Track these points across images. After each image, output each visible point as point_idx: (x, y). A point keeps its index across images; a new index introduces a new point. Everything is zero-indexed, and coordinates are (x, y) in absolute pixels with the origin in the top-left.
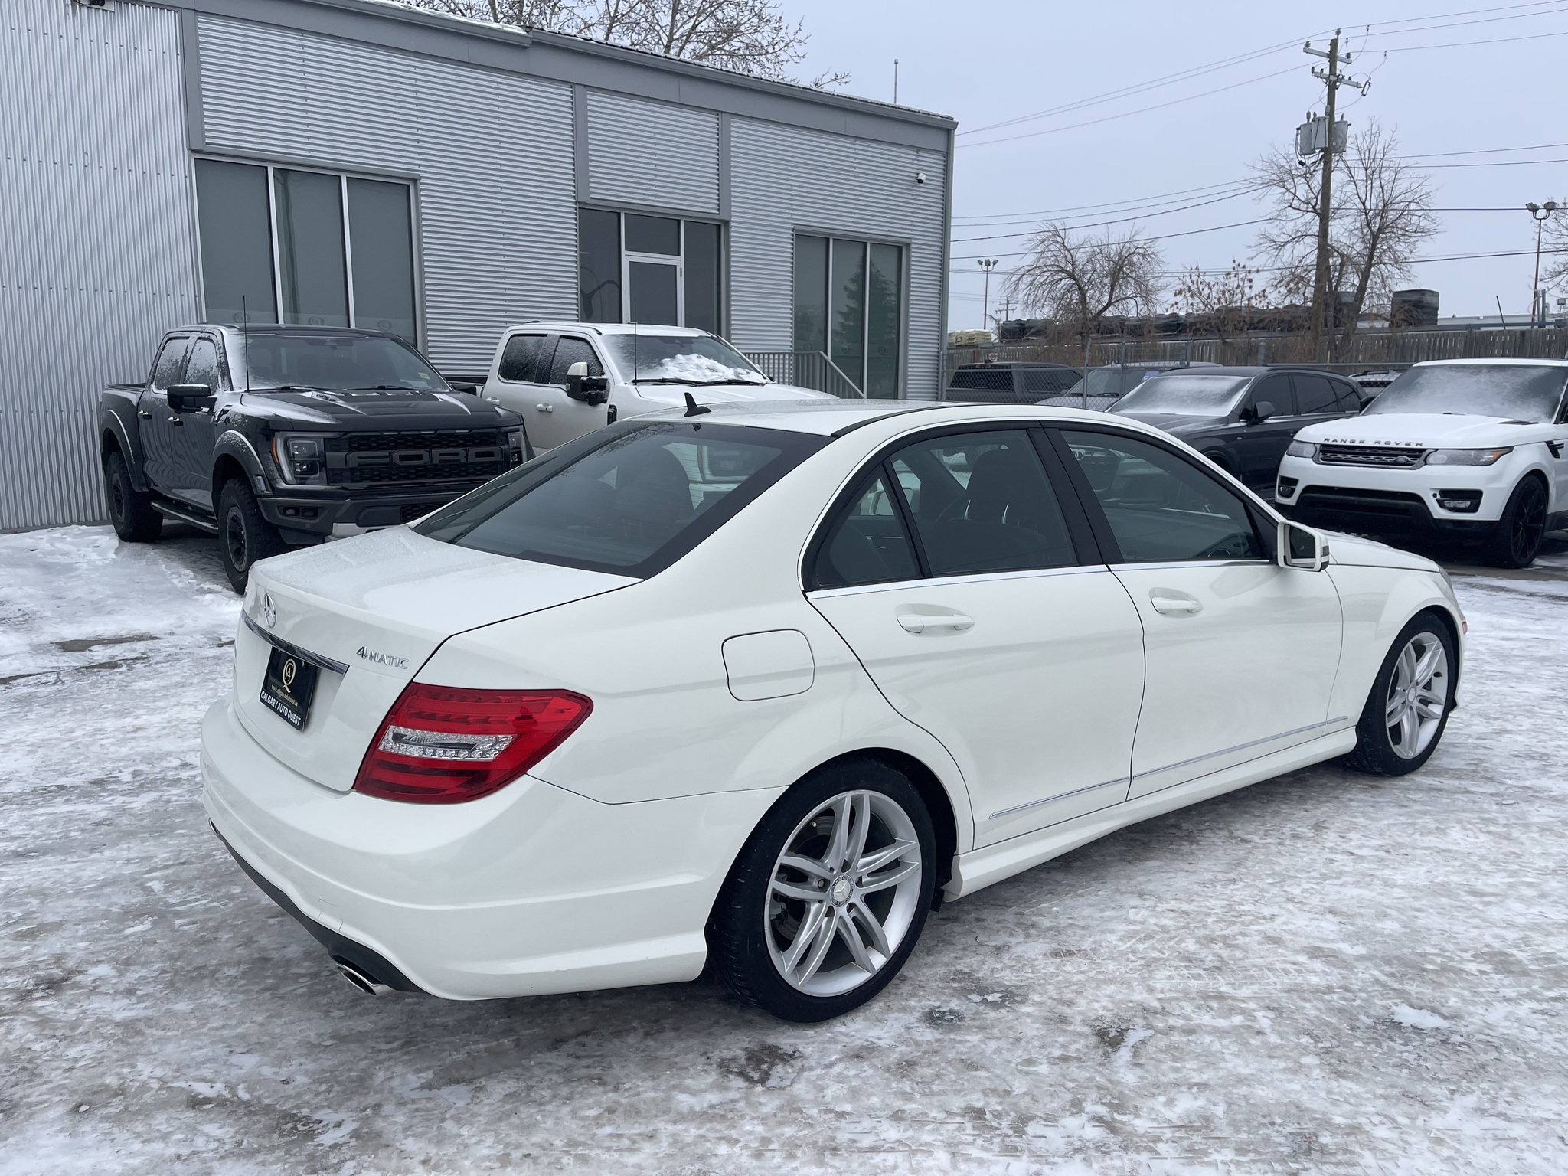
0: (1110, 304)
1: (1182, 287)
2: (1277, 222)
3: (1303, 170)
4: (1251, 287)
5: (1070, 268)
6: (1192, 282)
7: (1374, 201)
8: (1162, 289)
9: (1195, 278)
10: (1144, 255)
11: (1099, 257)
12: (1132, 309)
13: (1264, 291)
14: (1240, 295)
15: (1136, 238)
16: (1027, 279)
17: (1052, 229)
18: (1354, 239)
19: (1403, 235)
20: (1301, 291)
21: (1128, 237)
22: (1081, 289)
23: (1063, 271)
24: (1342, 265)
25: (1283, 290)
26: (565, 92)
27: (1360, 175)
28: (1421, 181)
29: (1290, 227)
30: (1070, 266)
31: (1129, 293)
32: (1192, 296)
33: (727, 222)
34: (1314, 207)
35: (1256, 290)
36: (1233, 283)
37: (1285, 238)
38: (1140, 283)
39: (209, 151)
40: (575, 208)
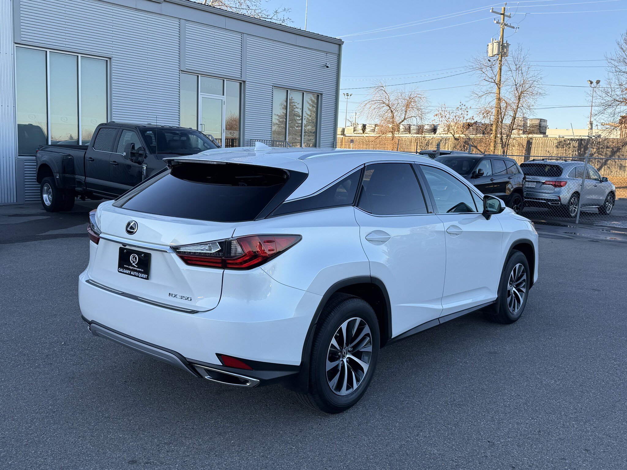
0: (405, 119)
1: (438, 113)
2: (479, 86)
3: (490, 63)
4: (467, 114)
5: (387, 102)
6: (442, 111)
7: (519, 80)
8: (428, 113)
9: (443, 109)
10: (420, 98)
11: (400, 97)
12: (414, 122)
13: (473, 117)
14: (462, 118)
15: (418, 90)
16: (368, 106)
17: (380, 84)
18: (511, 96)
19: (531, 95)
20: (489, 117)
22: (392, 111)
23: (384, 103)
24: (506, 107)
25: (482, 116)
26: (176, 22)
27: (513, 68)
28: (539, 72)
29: (484, 89)
31: (413, 115)
32: (442, 117)
33: (244, 82)
34: (494, 81)
35: (470, 116)
36: (460, 112)
37: (482, 93)
38: (418, 110)
39: (22, 43)
40: (179, 73)
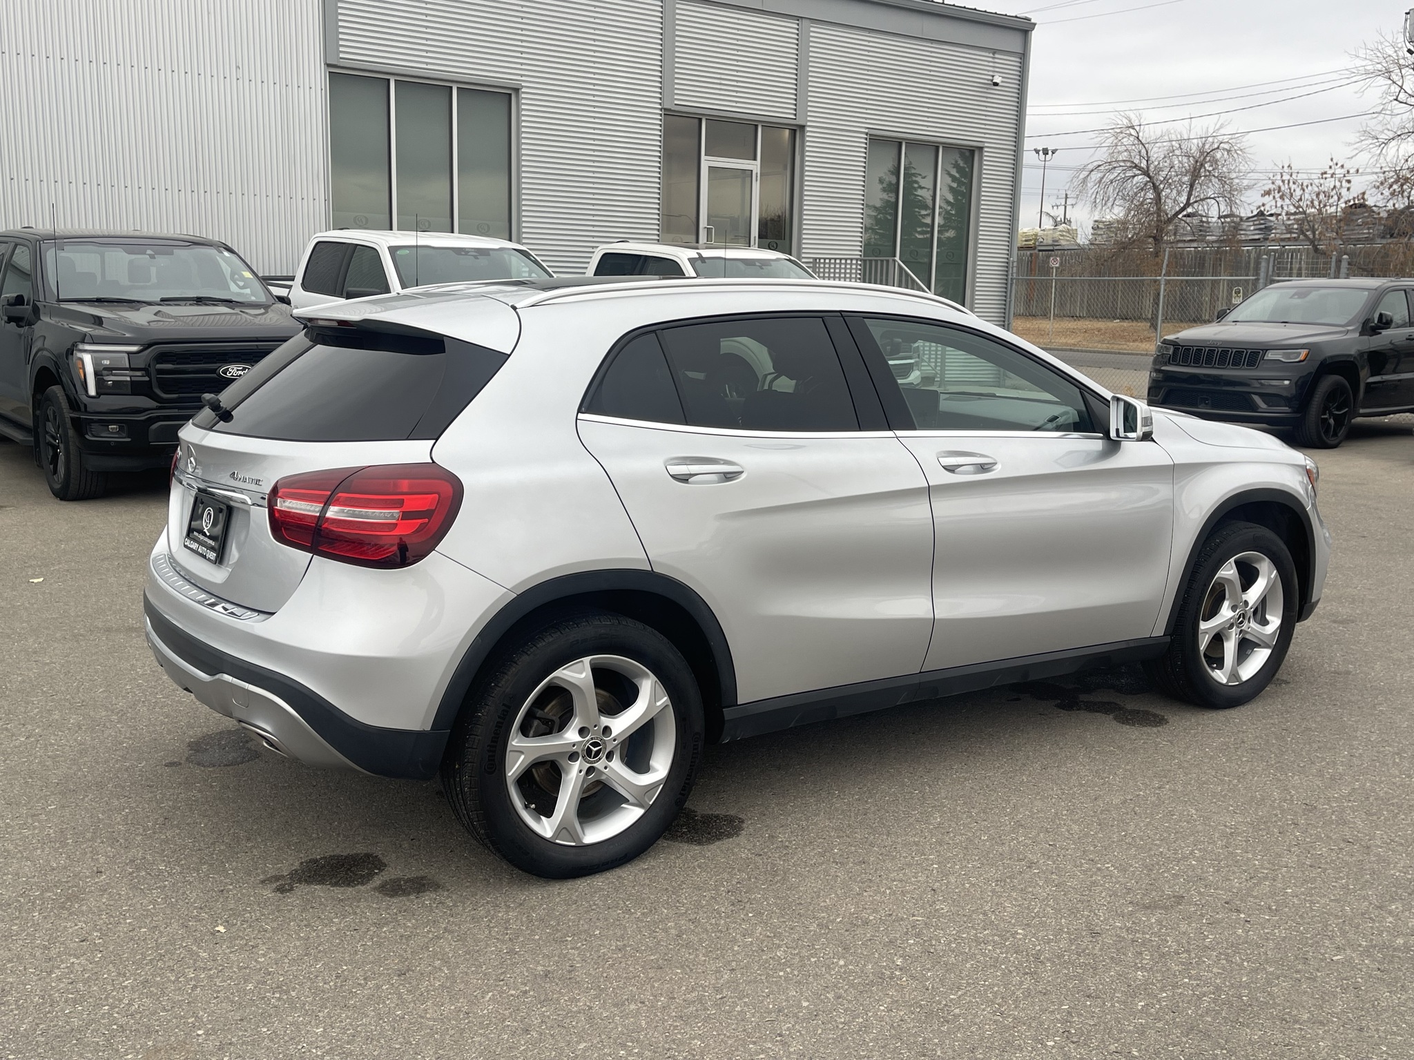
0: (1188, 204)
1: (1272, 187)
2: (1381, 117)
4: (1348, 189)
5: (1144, 164)
6: (1283, 181)
8: (1248, 188)
9: (1286, 177)
10: (1229, 151)
11: (1178, 152)
12: (1213, 211)
13: (1364, 193)
14: (1336, 198)
15: (1222, 131)
16: (1095, 176)
17: (1125, 122)
21: (1211, 131)
22: (1155, 187)
23: (1136, 166)
25: (1387, 192)
29: (1395, 123)
30: (1145, 162)
31: (1210, 193)
32: (1282, 197)
33: (802, 127)
35: (1355, 192)
36: (1330, 183)
37: (1391, 135)
38: (1223, 183)
39: (341, 65)
40: (661, 115)
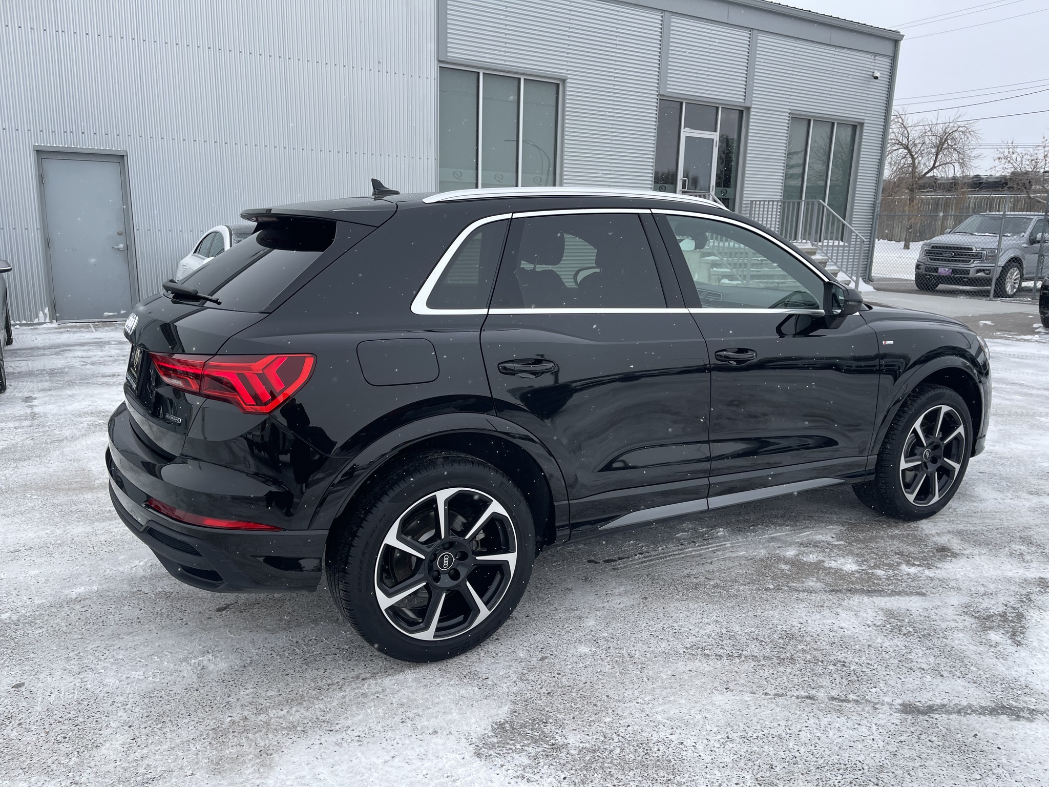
0: (934, 167)
8: (978, 157)
10: (964, 132)
11: (929, 133)
12: (951, 172)
15: (959, 119)
21: (952, 119)
22: (912, 156)
23: (899, 143)
26: (658, 17)
30: (906, 140)
31: (950, 160)
33: (748, 109)
36: (1042, 153)
38: (959, 153)
39: (449, 61)
40: (657, 99)
